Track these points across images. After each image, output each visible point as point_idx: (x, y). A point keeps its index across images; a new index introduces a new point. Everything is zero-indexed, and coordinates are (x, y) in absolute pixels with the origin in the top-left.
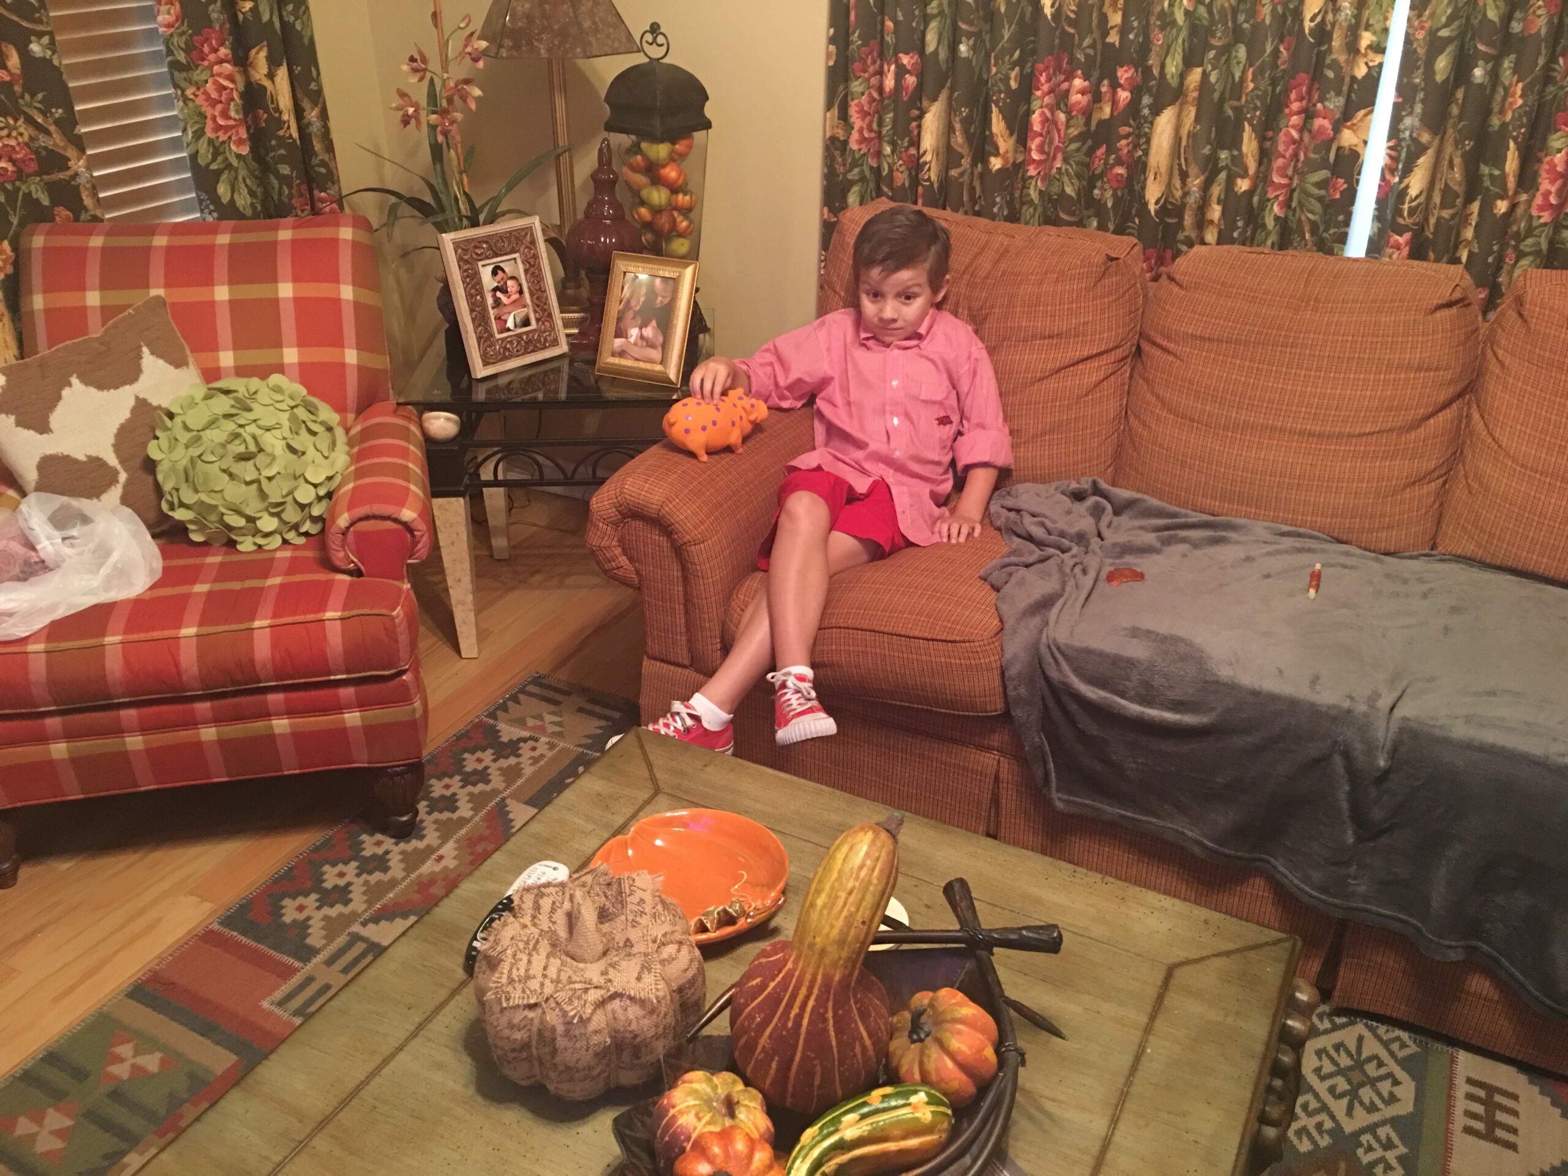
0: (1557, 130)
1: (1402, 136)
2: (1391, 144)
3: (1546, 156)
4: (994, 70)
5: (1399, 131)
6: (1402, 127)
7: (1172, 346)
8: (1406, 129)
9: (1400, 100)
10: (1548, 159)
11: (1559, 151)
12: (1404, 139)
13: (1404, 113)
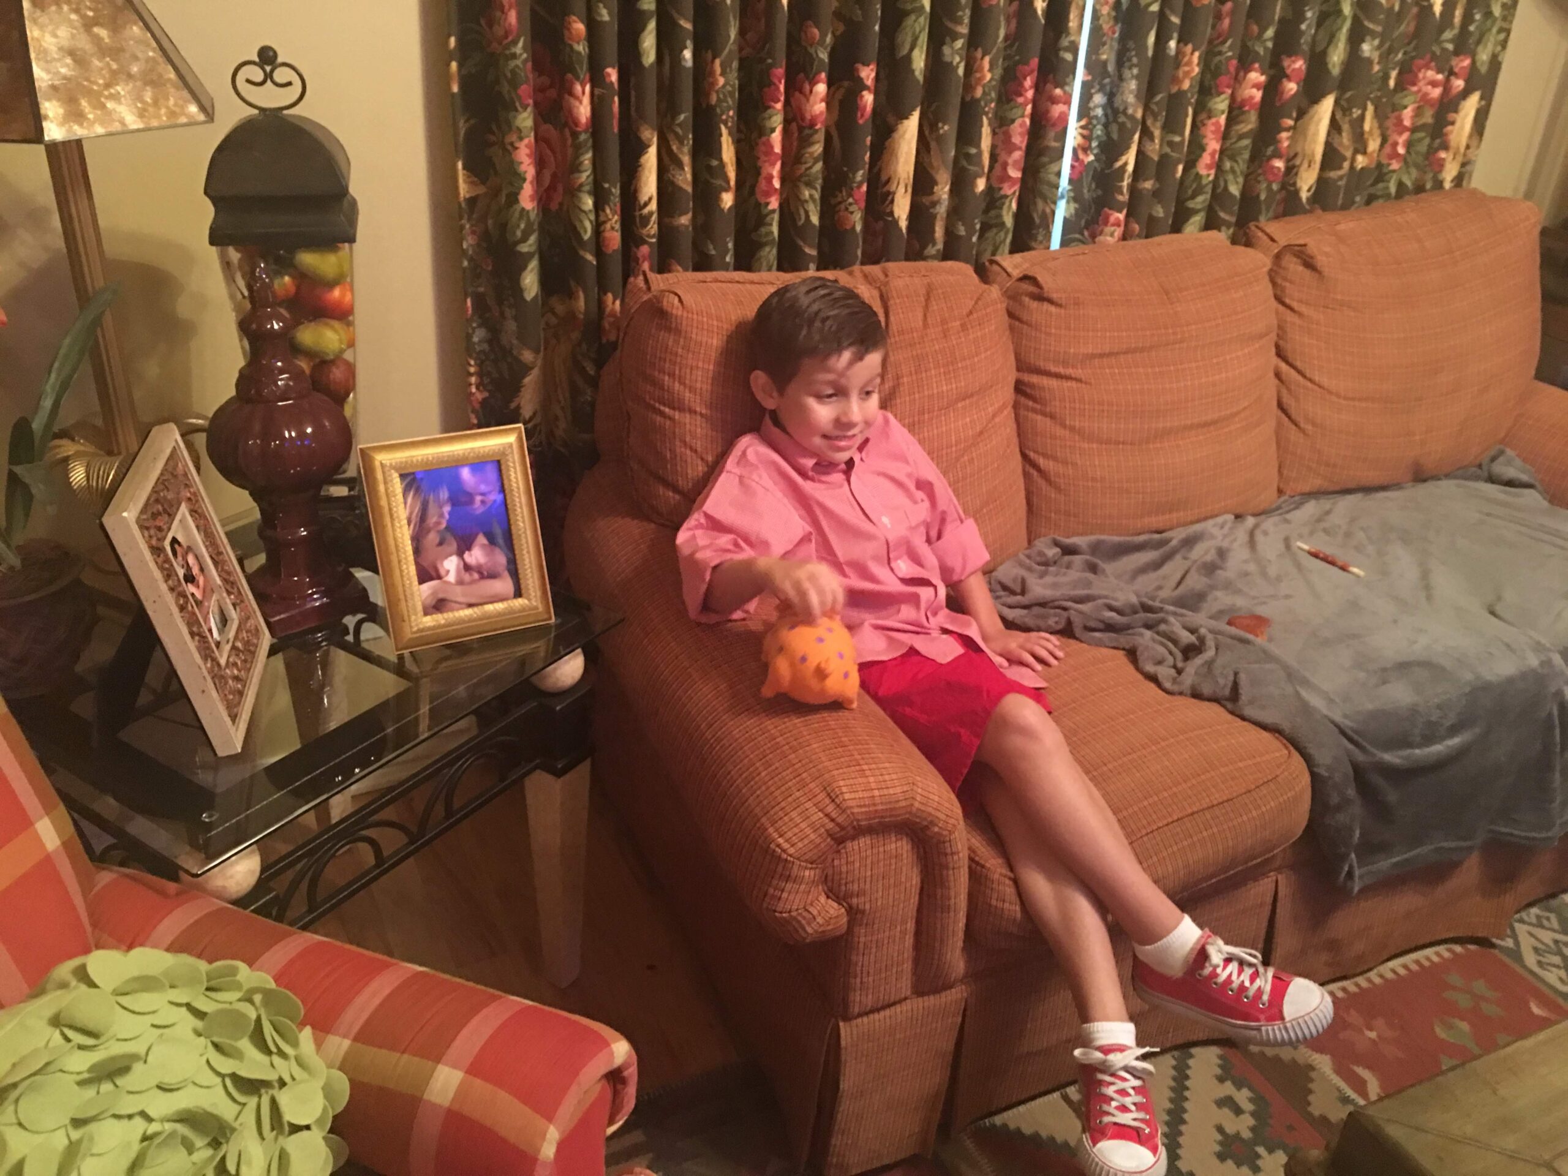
0: (1220, 94)
1: (1092, 114)
2: (1083, 123)
3: (1210, 118)
4: (721, 81)
5: (1090, 109)
6: (1091, 105)
7: (1069, 371)
8: (1096, 107)
9: (1090, 78)
10: (1213, 120)
11: (1223, 112)
12: (1096, 117)
13: (1093, 91)
